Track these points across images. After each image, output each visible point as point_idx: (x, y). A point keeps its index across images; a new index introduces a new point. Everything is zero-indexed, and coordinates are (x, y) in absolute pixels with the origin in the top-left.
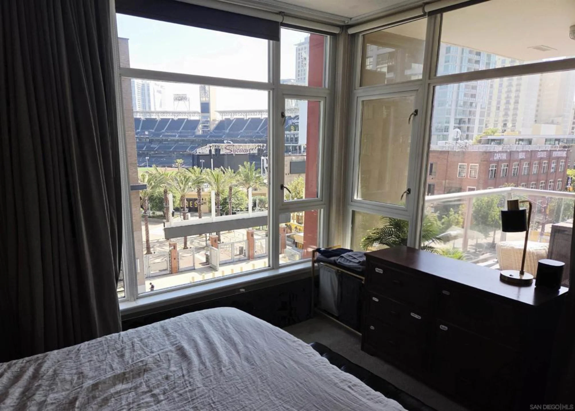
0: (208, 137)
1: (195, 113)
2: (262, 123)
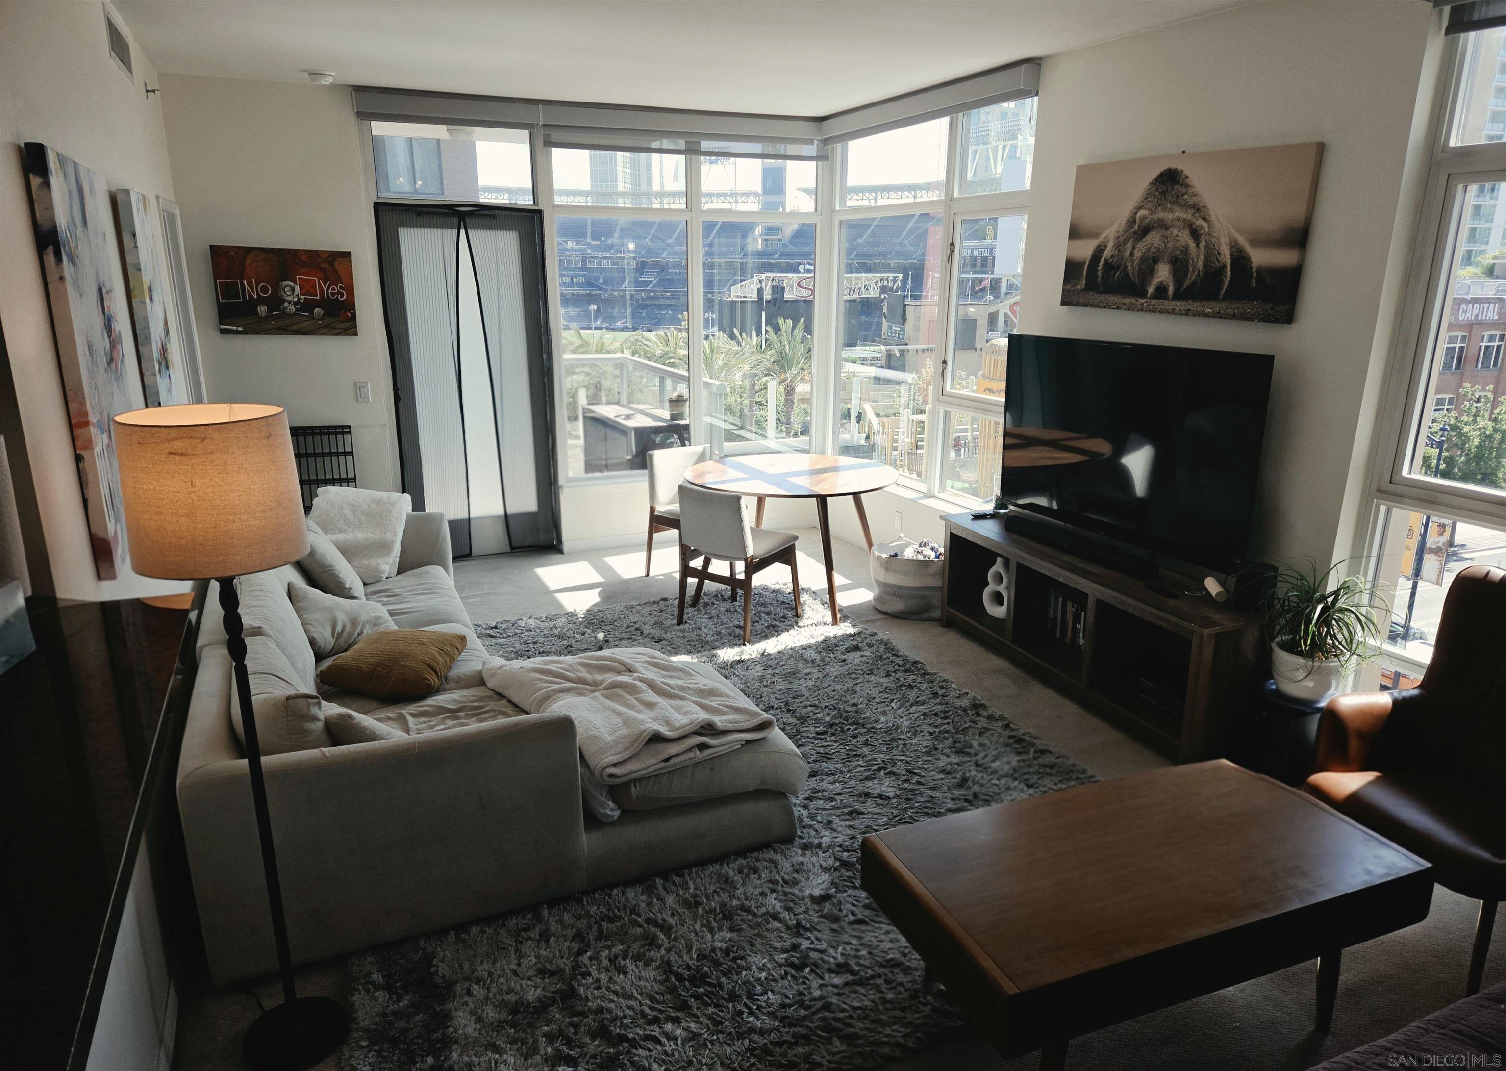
0: (776, 256)
1: (747, 194)
2: (913, 221)
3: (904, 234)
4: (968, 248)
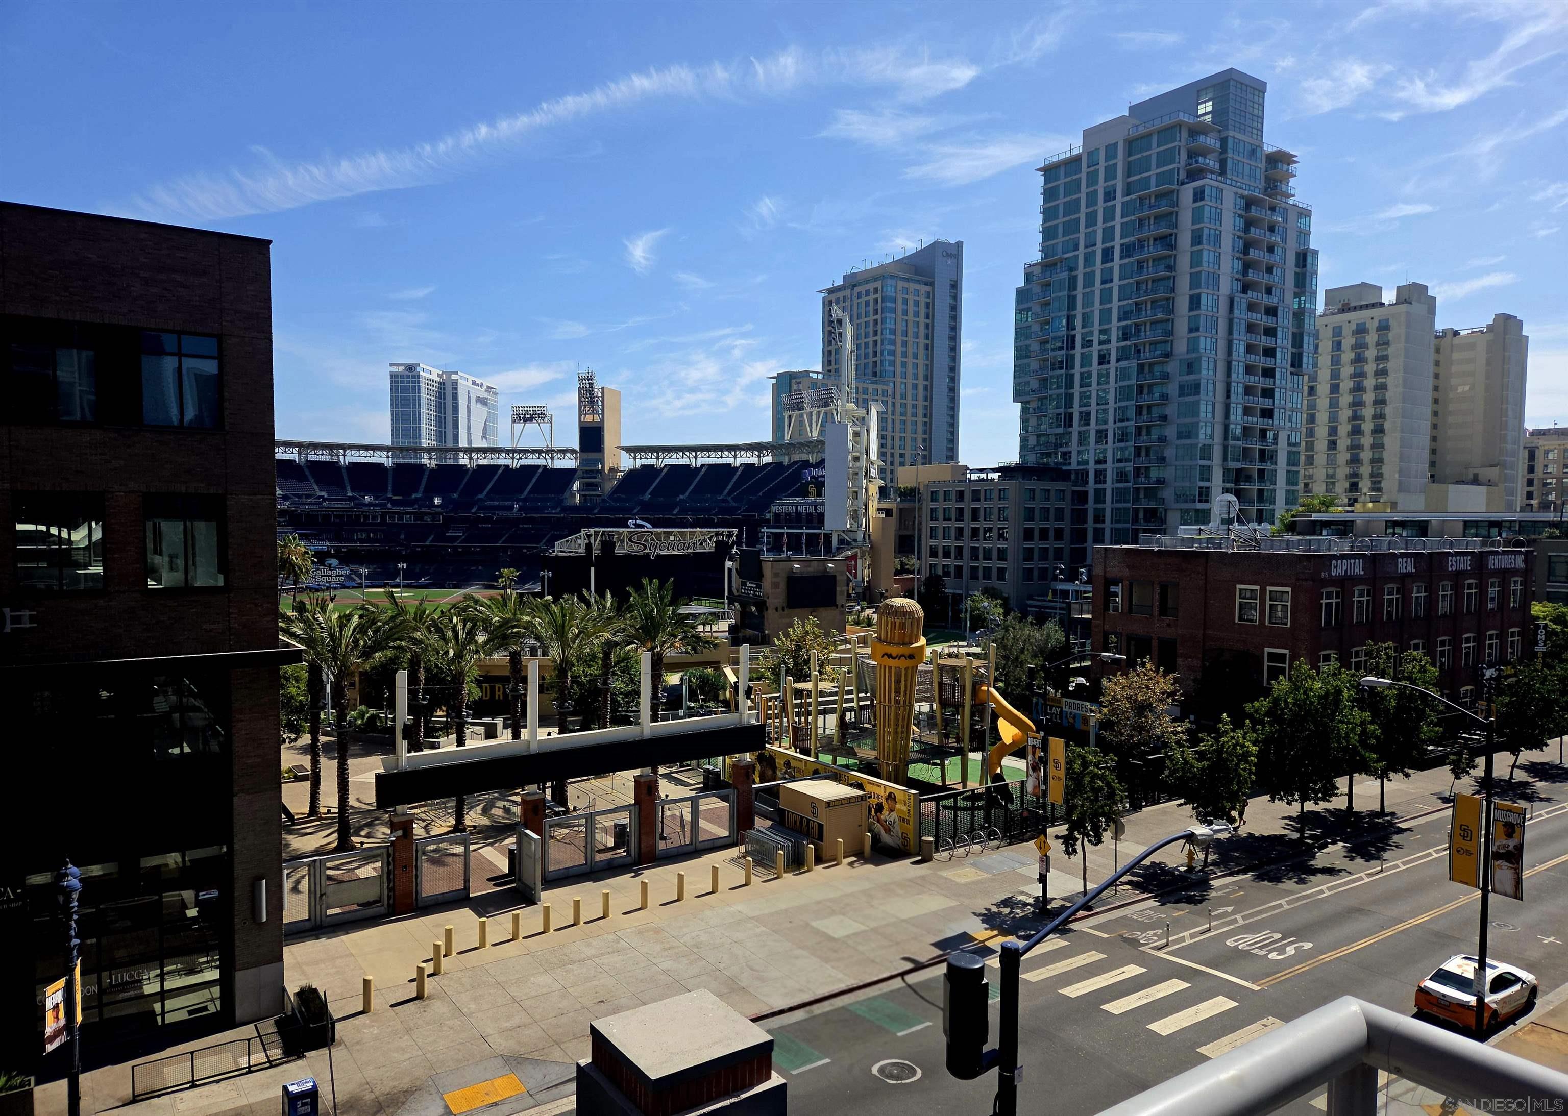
2: (736, 477)
3: (726, 491)
4: (792, 504)
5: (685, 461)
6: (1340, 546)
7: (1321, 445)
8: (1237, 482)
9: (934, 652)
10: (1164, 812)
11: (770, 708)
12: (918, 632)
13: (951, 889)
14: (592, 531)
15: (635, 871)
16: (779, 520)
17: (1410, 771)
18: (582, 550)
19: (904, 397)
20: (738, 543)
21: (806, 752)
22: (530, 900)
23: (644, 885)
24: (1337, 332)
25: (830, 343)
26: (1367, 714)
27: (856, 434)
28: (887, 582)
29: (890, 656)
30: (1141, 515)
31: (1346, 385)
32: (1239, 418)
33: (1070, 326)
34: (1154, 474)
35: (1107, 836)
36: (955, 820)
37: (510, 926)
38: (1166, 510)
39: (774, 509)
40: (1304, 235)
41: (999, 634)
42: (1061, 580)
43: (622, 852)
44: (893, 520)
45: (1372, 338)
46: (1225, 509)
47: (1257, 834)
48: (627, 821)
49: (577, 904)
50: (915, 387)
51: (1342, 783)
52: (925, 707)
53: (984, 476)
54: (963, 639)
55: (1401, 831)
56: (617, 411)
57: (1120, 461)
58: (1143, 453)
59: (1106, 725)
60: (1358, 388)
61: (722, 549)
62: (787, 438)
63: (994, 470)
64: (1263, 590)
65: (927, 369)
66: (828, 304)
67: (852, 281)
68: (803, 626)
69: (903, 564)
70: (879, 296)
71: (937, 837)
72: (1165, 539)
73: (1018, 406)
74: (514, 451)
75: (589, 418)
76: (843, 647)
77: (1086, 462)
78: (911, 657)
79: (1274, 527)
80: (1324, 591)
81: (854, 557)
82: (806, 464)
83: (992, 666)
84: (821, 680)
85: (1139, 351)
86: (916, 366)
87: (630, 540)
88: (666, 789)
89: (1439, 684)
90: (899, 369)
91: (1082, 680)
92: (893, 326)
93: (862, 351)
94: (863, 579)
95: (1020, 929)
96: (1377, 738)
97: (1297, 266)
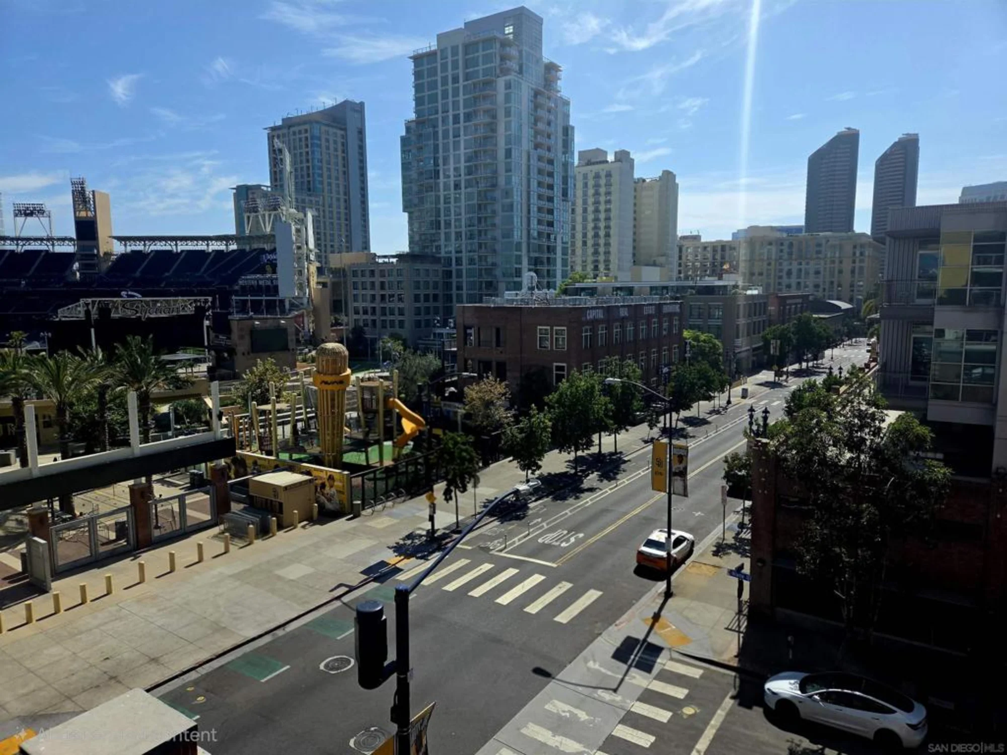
2: (209, 261)
3: (202, 270)
4: (255, 279)
5: (168, 248)
6: (591, 302)
7: (579, 244)
8: (536, 265)
9: (357, 378)
10: (502, 466)
11: (241, 424)
12: (345, 364)
13: (372, 533)
14: (90, 300)
15: (134, 555)
16: (244, 290)
17: (628, 427)
18: (82, 316)
19: (330, 206)
20: (213, 306)
21: (269, 453)
22: (42, 590)
23: (141, 566)
24: (585, 176)
25: (275, 166)
26: (608, 399)
27: (298, 231)
28: (326, 331)
29: (326, 383)
30: (484, 285)
31: (591, 209)
32: (536, 227)
33: (436, 164)
34: (490, 260)
35: (470, 486)
36: (375, 488)
37: (24, 613)
38: (497, 282)
39: (240, 282)
40: (567, 116)
41: (399, 364)
42: (438, 327)
43: (123, 542)
44: (328, 290)
45: (603, 181)
46: (530, 281)
47: (553, 473)
48: (125, 519)
49: (83, 589)
50: (338, 200)
51: (595, 438)
52: (354, 415)
53: (386, 260)
54: (378, 367)
55: (625, 462)
56: (107, 210)
57: (470, 251)
58: (483, 246)
59: (468, 416)
60: (597, 211)
61: (200, 312)
62: (247, 232)
63: (393, 257)
64: (552, 329)
65: (345, 188)
66: (271, 138)
67: (289, 123)
68: (264, 364)
69: (336, 319)
70: (308, 135)
71: (363, 500)
72: (498, 300)
73: (406, 214)
74: (18, 239)
75: (83, 214)
76: (295, 378)
77: (451, 252)
78: (341, 382)
79: (557, 292)
80: (584, 329)
81: (302, 315)
82: (263, 251)
83: (396, 384)
84: (278, 402)
85: (477, 183)
86: (338, 185)
87: (123, 307)
88: (159, 490)
89: (641, 379)
90: (326, 188)
91: (452, 389)
92: (319, 157)
93: (299, 173)
94: (309, 330)
95: (418, 552)
96: (612, 411)
97: (564, 135)
